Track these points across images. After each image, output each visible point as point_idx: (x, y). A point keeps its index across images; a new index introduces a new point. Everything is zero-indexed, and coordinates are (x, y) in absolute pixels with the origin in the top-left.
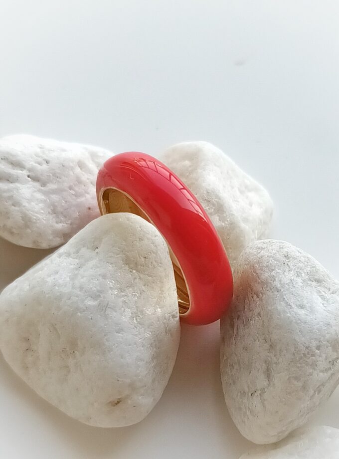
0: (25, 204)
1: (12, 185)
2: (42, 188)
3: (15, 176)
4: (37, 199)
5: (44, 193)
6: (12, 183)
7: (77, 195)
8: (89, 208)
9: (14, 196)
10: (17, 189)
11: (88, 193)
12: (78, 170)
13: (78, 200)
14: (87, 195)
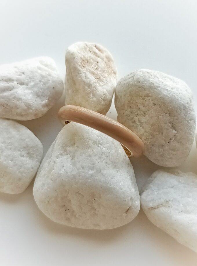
0: (23, 98)
1: (12, 92)
2: (27, 87)
3: (11, 87)
4: (28, 93)
5: (29, 89)
6: (11, 90)
7: (45, 84)
8: (54, 88)
9: (16, 96)
10: (16, 92)
11: (50, 81)
12: (39, 71)
13: (47, 86)
14: (49, 82)
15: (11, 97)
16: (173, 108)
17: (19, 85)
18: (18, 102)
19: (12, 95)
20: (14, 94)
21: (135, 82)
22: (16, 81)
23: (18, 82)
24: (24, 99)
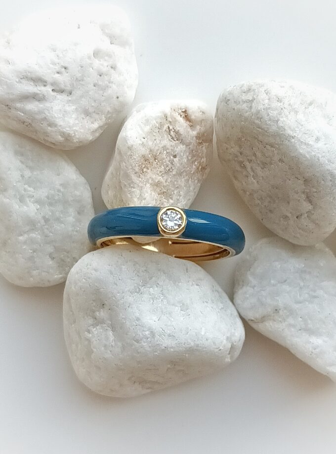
15: (37, 117)
16: (313, 177)
17: (55, 94)
18: (49, 128)
19: (40, 112)
20: (45, 114)
21: (253, 117)
22: (52, 84)
23: (54, 88)
24: (60, 126)
